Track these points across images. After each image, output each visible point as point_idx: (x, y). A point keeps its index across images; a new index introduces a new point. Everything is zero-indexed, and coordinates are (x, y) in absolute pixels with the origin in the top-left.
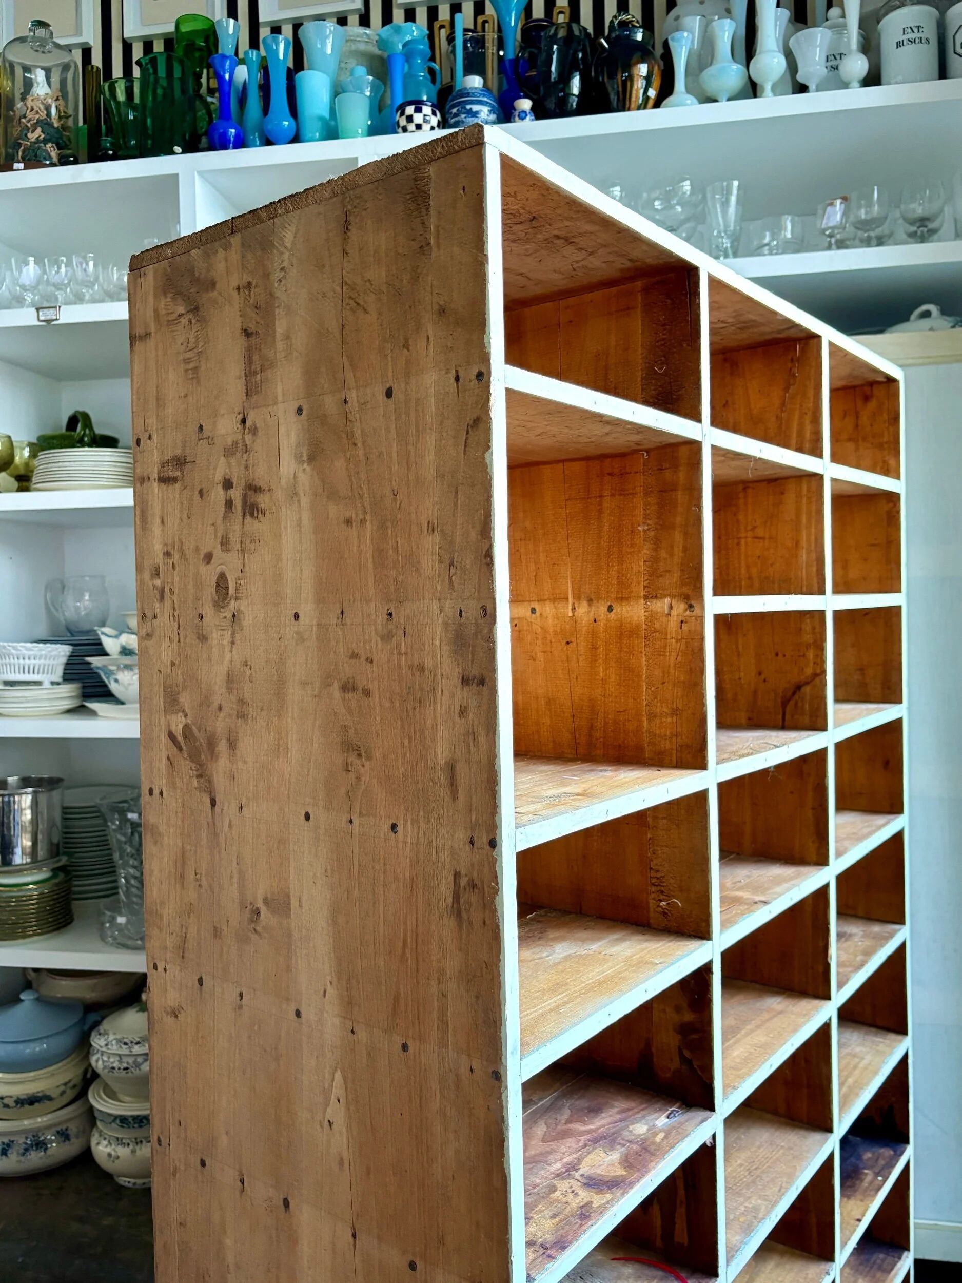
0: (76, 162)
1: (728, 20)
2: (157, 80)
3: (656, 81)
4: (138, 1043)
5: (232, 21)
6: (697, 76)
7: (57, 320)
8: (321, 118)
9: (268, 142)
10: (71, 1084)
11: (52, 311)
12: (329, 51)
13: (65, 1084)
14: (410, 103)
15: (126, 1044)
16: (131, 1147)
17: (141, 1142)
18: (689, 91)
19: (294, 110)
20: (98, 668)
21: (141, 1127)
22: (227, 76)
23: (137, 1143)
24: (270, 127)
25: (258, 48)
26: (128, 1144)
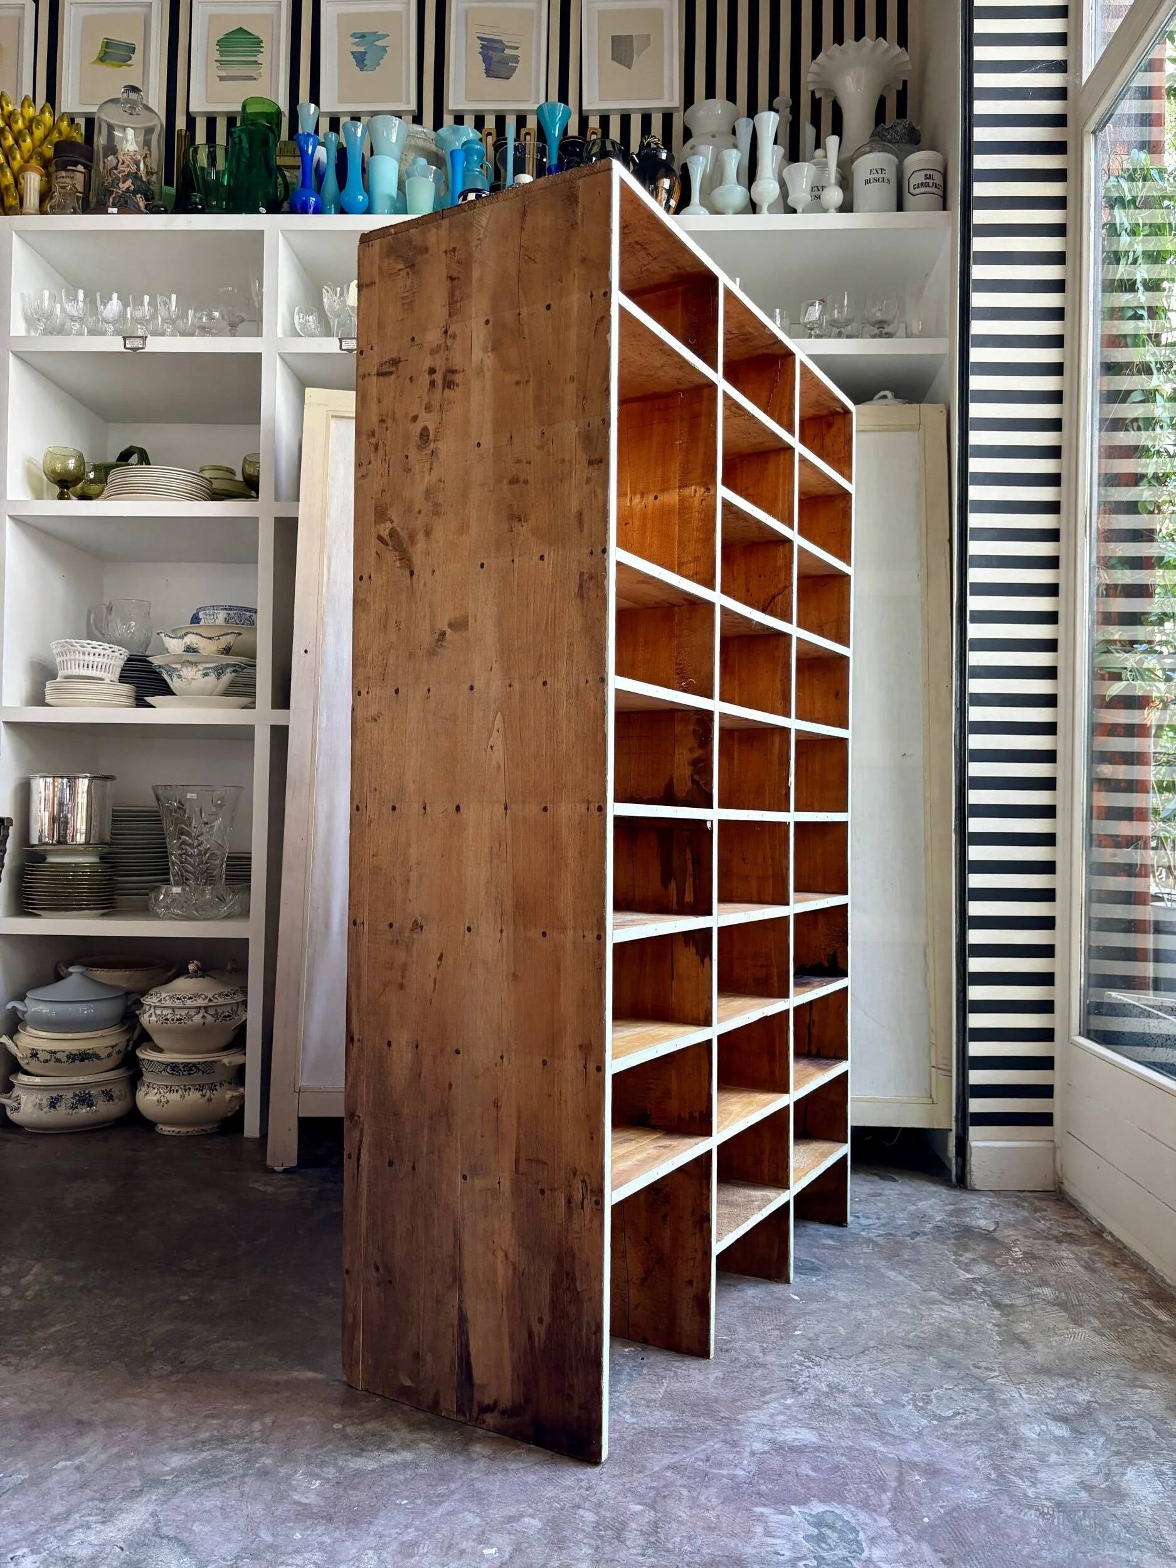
0: (165, 212)
1: (735, 151)
2: (241, 149)
3: (677, 194)
4: (191, 998)
5: (313, 106)
6: (709, 194)
7: (142, 348)
8: (391, 197)
9: (342, 211)
10: (117, 1049)
11: (138, 340)
12: (394, 140)
13: (113, 1047)
14: (472, 191)
15: (178, 999)
16: (180, 1093)
17: (190, 1089)
18: (702, 204)
19: (367, 188)
20: (160, 667)
21: (190, 1074)
22: (310, 152)
23: (186, 1090)
24: (346, 199)
25: (338, 132)
26: (177, 1091)
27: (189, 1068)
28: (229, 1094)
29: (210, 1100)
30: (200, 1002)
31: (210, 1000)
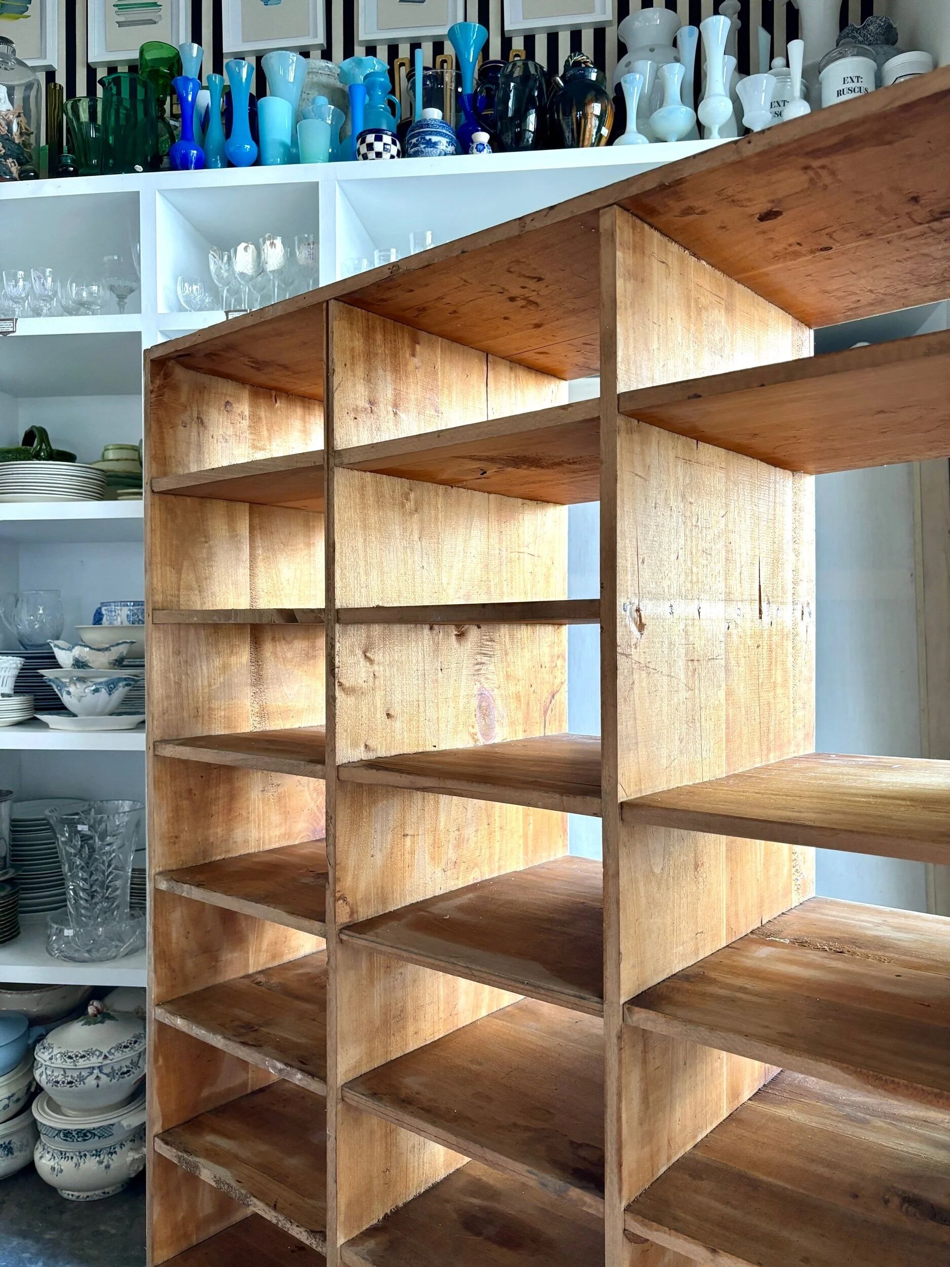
0: (37, 177)
1: (678, 64)
2: (120, 101)
3: (609, 120)
4: (83, 1056)
5: (196, 46)
6: (649, 117)
7: (13, 332)
8: (283, 145)
9: (230, 164)
11: (8, 323)
12: (291, 80)
13: (9, 1098)
14: (371, 131)
15: (70, 1057)
16: (75, 1160)
17: (85, 1155)
18: (639, 131)
19: (255, 134)
20: (50, 680)
21: (85, 1140)
22: (190, 99)
23: (81, 1157)
24: (232, 149)
25: (221, 73)
26: (72, 1158)
27: (84, 1134)
28: (131, 1156)
29: (107, 1167)
30: (95, 1061)
31: (106, 1057)
